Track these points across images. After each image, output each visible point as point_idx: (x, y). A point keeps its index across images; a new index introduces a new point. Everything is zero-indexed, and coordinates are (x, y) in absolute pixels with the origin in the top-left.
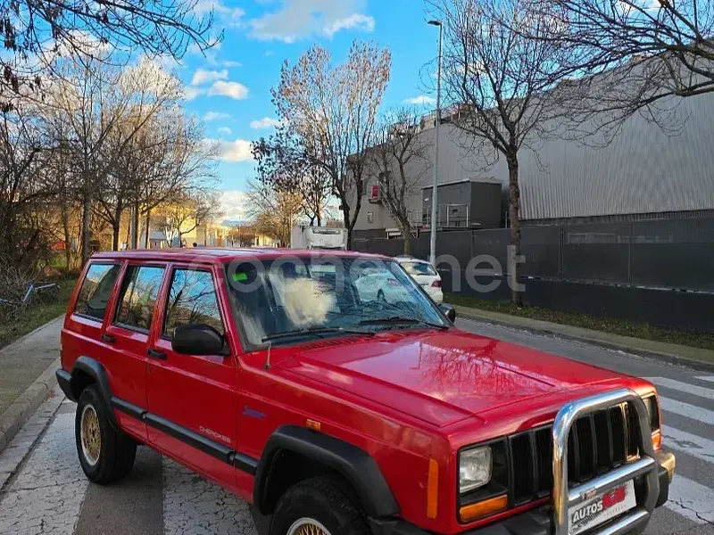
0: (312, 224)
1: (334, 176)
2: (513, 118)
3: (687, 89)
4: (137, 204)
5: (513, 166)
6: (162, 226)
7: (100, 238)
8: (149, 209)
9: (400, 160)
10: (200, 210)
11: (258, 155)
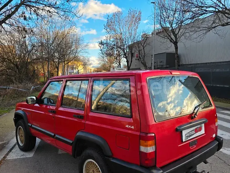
0: (118, 67)
1: (124, 52)
2: (176, 33)
3: (226, 23)
4: (64, 62)
5: (176, 48)
6: (73, 68)
7: (54, 73)
8: (68, 63)
9: (143, 47)
10: (84, 63)
11: (100, 46)
